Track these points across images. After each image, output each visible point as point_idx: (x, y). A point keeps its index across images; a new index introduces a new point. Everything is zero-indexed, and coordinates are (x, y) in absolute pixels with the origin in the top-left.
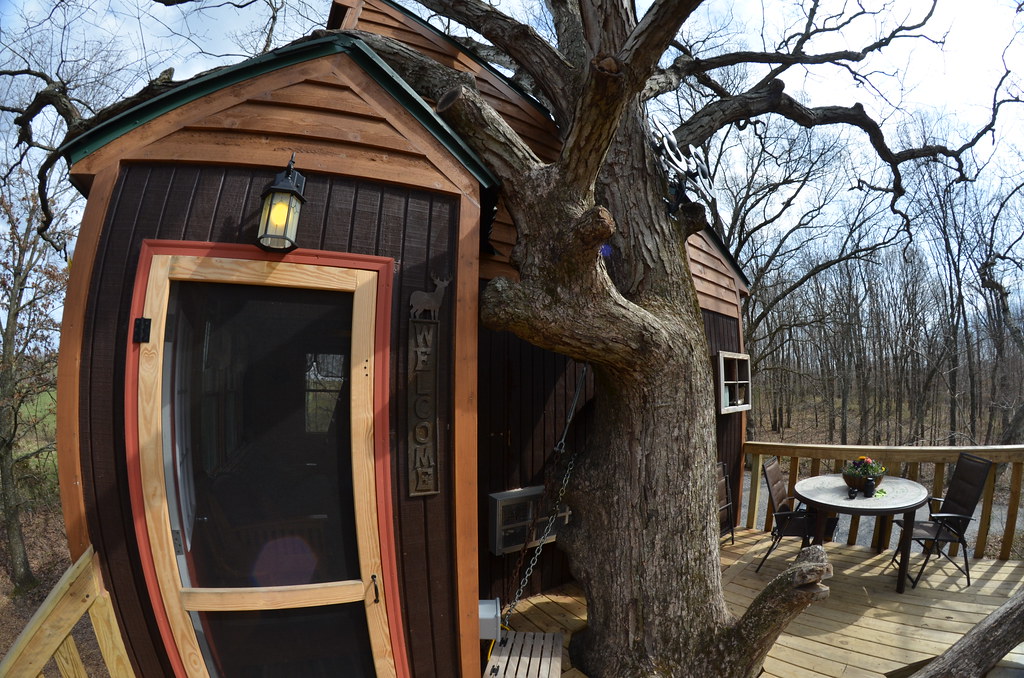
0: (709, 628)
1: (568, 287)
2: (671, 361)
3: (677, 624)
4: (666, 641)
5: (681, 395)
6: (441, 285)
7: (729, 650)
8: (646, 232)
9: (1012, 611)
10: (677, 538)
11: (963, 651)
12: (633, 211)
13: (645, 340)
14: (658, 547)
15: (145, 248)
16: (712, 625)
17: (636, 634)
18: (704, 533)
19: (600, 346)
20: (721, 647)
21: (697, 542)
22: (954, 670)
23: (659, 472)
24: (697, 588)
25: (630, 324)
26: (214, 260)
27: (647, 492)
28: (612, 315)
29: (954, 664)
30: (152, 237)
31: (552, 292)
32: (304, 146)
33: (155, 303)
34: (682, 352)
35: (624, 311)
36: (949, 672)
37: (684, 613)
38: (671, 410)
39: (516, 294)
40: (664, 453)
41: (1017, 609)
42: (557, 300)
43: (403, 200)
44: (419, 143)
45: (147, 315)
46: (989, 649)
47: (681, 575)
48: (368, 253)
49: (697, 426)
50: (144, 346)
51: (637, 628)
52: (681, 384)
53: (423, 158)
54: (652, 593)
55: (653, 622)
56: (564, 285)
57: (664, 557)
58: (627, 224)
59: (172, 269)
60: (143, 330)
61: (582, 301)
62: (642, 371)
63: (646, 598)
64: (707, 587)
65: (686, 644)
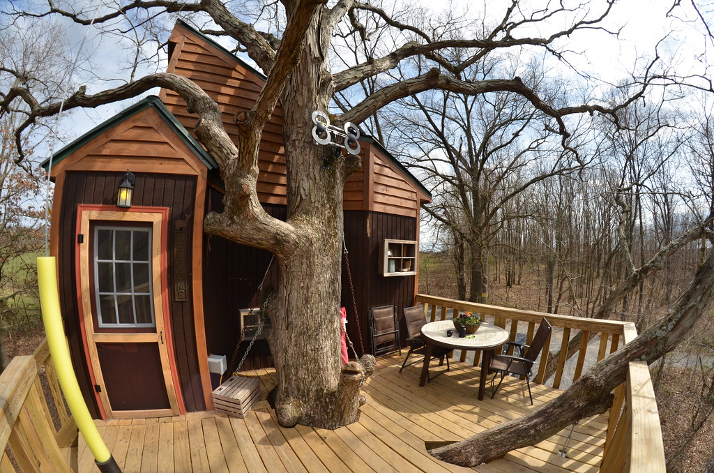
0: (321, 388)
1: (238, 216)
2: (298, 249)
3: (303, 382)
4: (299, 390)
5: (304, 266)
6: (188, 216)
7: (331, 402)
8: (305, 179)
9: (511, 427)
10: (301, 337)
11: (471, 442)
12: (302, 167)
13: (279, 240)
14: (293, 340)
15: (79, 208)
16: (323, 387)
17: (286, 384)
18: (317, 337)
19: (255, 242)
20: (327, 400)
21: (313, 341)
22: (463, 451)
23: (294, 304)
24: (312, 366)
25: (269, 232)
26: (104, 212)
27: (288, 312)
28: (258, 228)
29: (464, 447)
30: (81, 203)
31: (231, 218)
32: (134, 160)
33: (84, 229)
34: (305, 245)
35: (265, 226)
36: (460, 451)
37: (306, 377)
38: (300, 273)
39: (215, 220)
40: (296, 294)
41: (515, 426)
42: (233, 222)
43: (174, 182)
44: (181, 153)
45: (82, 233)
46: (489, 445)
47: (304, 356)
48: (159, 206)
49: (314, 282)
50: (81, 244)
51: (286, 381)
52: (304, 261)
53: (183, 159)
54: (291, 363)
55: (291, 379)
56: (237, 216)
57: (296, 345)
58: (297, 175)
59: (89, 216)
60: (81, 238)
61: (244, 222)
62: (282, 253)
63: (288, 365)
64: (319, 366)
65: (308, 394)
